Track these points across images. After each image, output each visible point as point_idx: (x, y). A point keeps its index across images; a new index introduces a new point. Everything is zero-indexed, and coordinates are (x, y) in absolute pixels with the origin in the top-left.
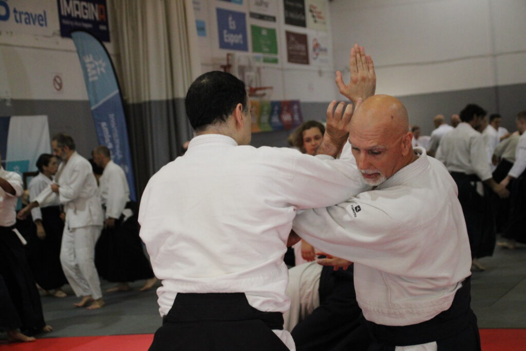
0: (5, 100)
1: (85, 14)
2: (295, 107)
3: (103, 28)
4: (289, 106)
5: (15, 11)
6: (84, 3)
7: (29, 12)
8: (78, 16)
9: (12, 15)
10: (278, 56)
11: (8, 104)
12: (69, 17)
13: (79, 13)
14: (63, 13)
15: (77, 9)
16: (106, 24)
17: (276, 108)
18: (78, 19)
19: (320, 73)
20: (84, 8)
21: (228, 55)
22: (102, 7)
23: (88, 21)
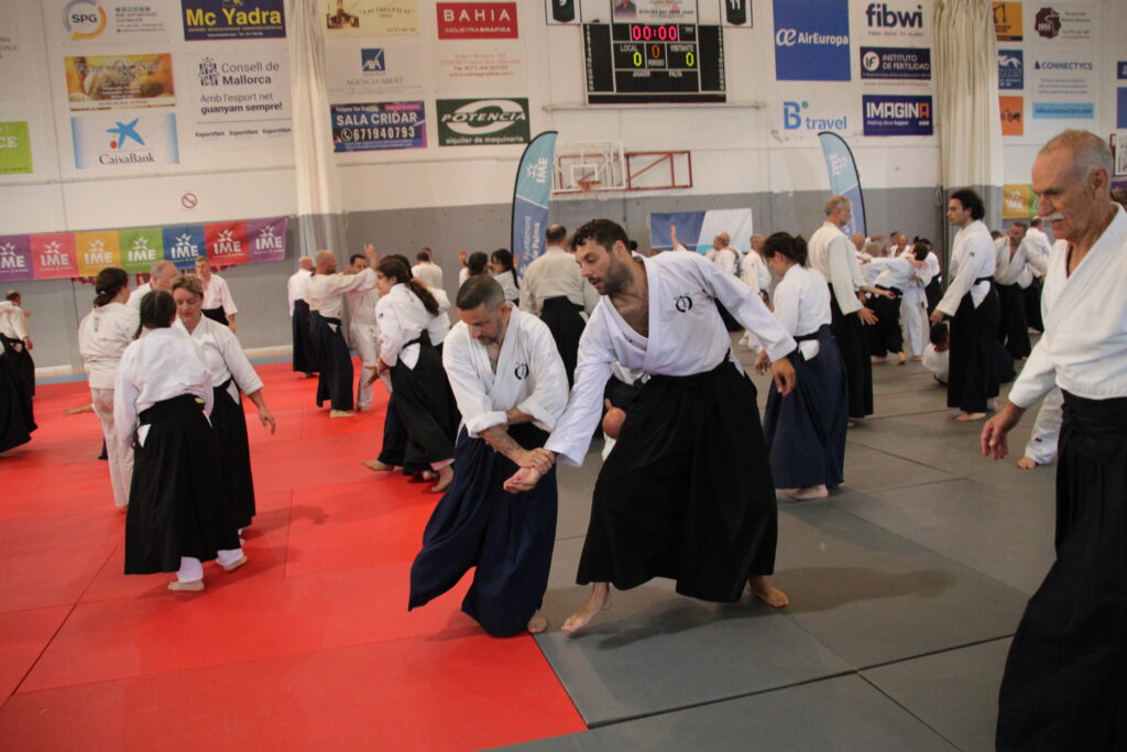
0: (787, 193)
1: (900, 113)
3: (921, 123)
5: (808, 120)
6: (897, 105)
7: (825, 119)
8: (889, 117)
9: (804, 123)
11: (790, 195)
12: (877, 118)
13: (892, 114)
14: (869, 116)
15: (889, 109)
16: (930, 119)
18: (889, 118)
20: (899, 108)
21: (1111, 136)
22: (927, 105)
23: (904, 119)
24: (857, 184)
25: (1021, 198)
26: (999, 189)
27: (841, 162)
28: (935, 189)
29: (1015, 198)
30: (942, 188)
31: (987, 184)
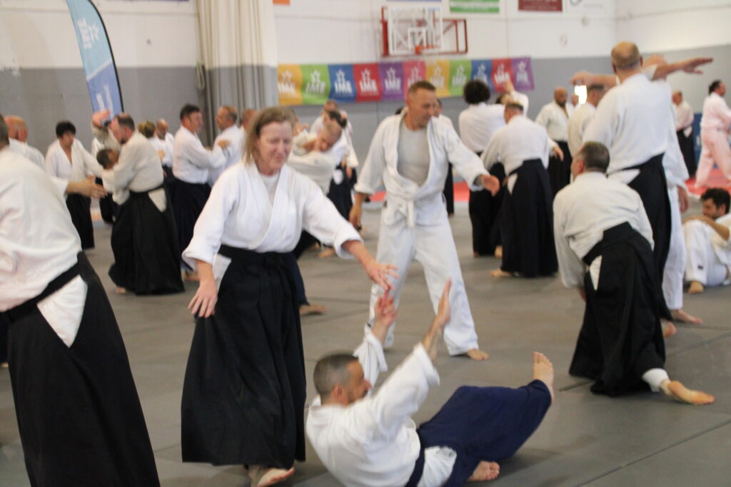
0: (11, 70)
2: (522, 65)
4: (510, 64)
10: (501, 5)
17: (483, 67)
19: (584, 22)
21: (383, 8)
24: (110, 60)
25: (292, 80)
26: (273, 70)
27: (92, 32)
28: (196, 69)
29: (286, 81)
30: (203, 67)
31: (260, 63)
